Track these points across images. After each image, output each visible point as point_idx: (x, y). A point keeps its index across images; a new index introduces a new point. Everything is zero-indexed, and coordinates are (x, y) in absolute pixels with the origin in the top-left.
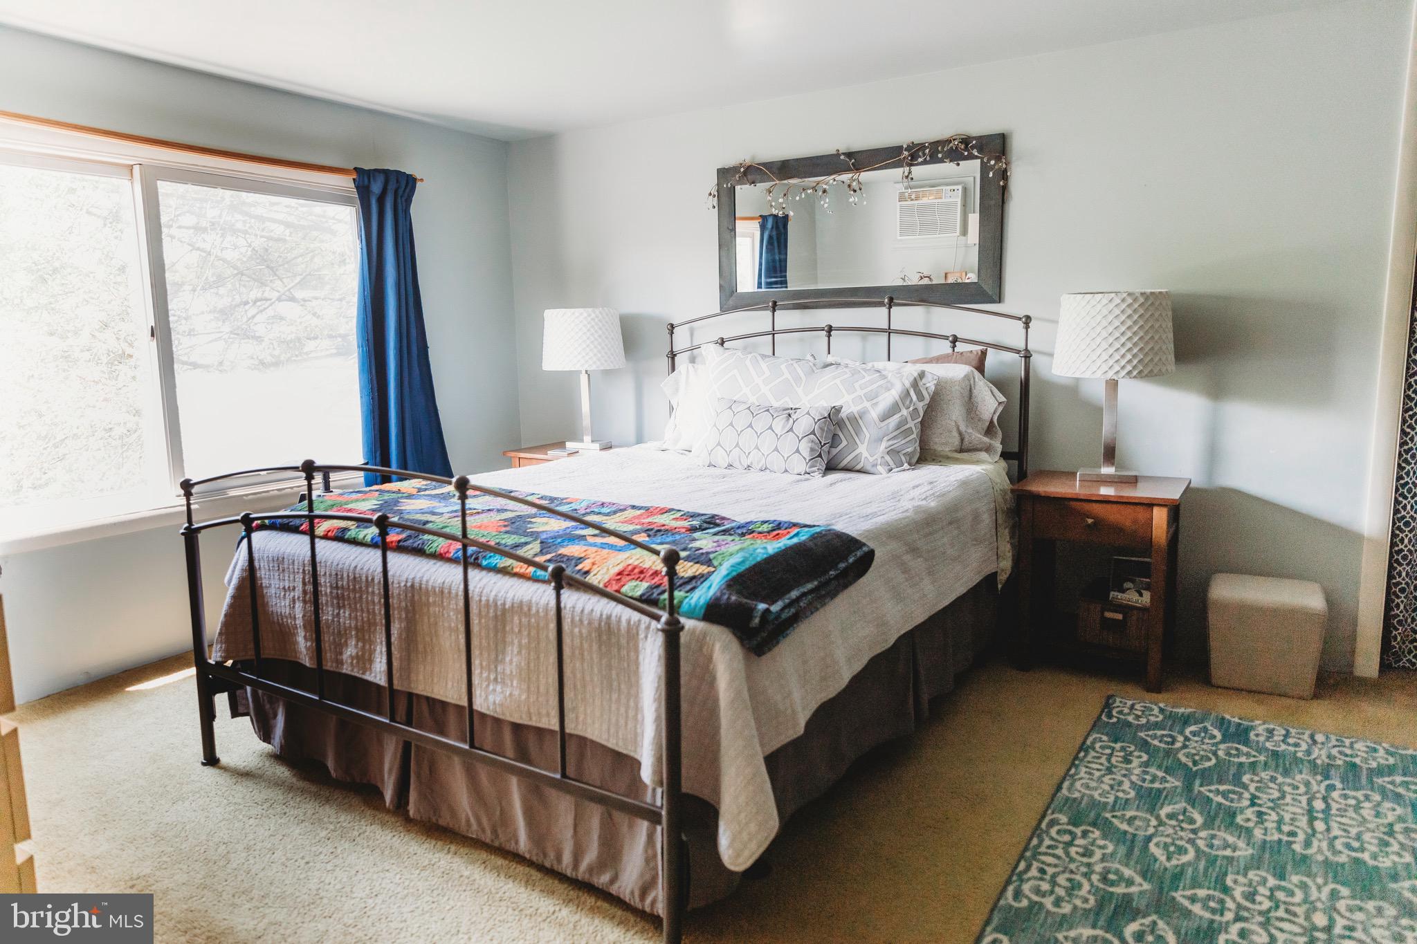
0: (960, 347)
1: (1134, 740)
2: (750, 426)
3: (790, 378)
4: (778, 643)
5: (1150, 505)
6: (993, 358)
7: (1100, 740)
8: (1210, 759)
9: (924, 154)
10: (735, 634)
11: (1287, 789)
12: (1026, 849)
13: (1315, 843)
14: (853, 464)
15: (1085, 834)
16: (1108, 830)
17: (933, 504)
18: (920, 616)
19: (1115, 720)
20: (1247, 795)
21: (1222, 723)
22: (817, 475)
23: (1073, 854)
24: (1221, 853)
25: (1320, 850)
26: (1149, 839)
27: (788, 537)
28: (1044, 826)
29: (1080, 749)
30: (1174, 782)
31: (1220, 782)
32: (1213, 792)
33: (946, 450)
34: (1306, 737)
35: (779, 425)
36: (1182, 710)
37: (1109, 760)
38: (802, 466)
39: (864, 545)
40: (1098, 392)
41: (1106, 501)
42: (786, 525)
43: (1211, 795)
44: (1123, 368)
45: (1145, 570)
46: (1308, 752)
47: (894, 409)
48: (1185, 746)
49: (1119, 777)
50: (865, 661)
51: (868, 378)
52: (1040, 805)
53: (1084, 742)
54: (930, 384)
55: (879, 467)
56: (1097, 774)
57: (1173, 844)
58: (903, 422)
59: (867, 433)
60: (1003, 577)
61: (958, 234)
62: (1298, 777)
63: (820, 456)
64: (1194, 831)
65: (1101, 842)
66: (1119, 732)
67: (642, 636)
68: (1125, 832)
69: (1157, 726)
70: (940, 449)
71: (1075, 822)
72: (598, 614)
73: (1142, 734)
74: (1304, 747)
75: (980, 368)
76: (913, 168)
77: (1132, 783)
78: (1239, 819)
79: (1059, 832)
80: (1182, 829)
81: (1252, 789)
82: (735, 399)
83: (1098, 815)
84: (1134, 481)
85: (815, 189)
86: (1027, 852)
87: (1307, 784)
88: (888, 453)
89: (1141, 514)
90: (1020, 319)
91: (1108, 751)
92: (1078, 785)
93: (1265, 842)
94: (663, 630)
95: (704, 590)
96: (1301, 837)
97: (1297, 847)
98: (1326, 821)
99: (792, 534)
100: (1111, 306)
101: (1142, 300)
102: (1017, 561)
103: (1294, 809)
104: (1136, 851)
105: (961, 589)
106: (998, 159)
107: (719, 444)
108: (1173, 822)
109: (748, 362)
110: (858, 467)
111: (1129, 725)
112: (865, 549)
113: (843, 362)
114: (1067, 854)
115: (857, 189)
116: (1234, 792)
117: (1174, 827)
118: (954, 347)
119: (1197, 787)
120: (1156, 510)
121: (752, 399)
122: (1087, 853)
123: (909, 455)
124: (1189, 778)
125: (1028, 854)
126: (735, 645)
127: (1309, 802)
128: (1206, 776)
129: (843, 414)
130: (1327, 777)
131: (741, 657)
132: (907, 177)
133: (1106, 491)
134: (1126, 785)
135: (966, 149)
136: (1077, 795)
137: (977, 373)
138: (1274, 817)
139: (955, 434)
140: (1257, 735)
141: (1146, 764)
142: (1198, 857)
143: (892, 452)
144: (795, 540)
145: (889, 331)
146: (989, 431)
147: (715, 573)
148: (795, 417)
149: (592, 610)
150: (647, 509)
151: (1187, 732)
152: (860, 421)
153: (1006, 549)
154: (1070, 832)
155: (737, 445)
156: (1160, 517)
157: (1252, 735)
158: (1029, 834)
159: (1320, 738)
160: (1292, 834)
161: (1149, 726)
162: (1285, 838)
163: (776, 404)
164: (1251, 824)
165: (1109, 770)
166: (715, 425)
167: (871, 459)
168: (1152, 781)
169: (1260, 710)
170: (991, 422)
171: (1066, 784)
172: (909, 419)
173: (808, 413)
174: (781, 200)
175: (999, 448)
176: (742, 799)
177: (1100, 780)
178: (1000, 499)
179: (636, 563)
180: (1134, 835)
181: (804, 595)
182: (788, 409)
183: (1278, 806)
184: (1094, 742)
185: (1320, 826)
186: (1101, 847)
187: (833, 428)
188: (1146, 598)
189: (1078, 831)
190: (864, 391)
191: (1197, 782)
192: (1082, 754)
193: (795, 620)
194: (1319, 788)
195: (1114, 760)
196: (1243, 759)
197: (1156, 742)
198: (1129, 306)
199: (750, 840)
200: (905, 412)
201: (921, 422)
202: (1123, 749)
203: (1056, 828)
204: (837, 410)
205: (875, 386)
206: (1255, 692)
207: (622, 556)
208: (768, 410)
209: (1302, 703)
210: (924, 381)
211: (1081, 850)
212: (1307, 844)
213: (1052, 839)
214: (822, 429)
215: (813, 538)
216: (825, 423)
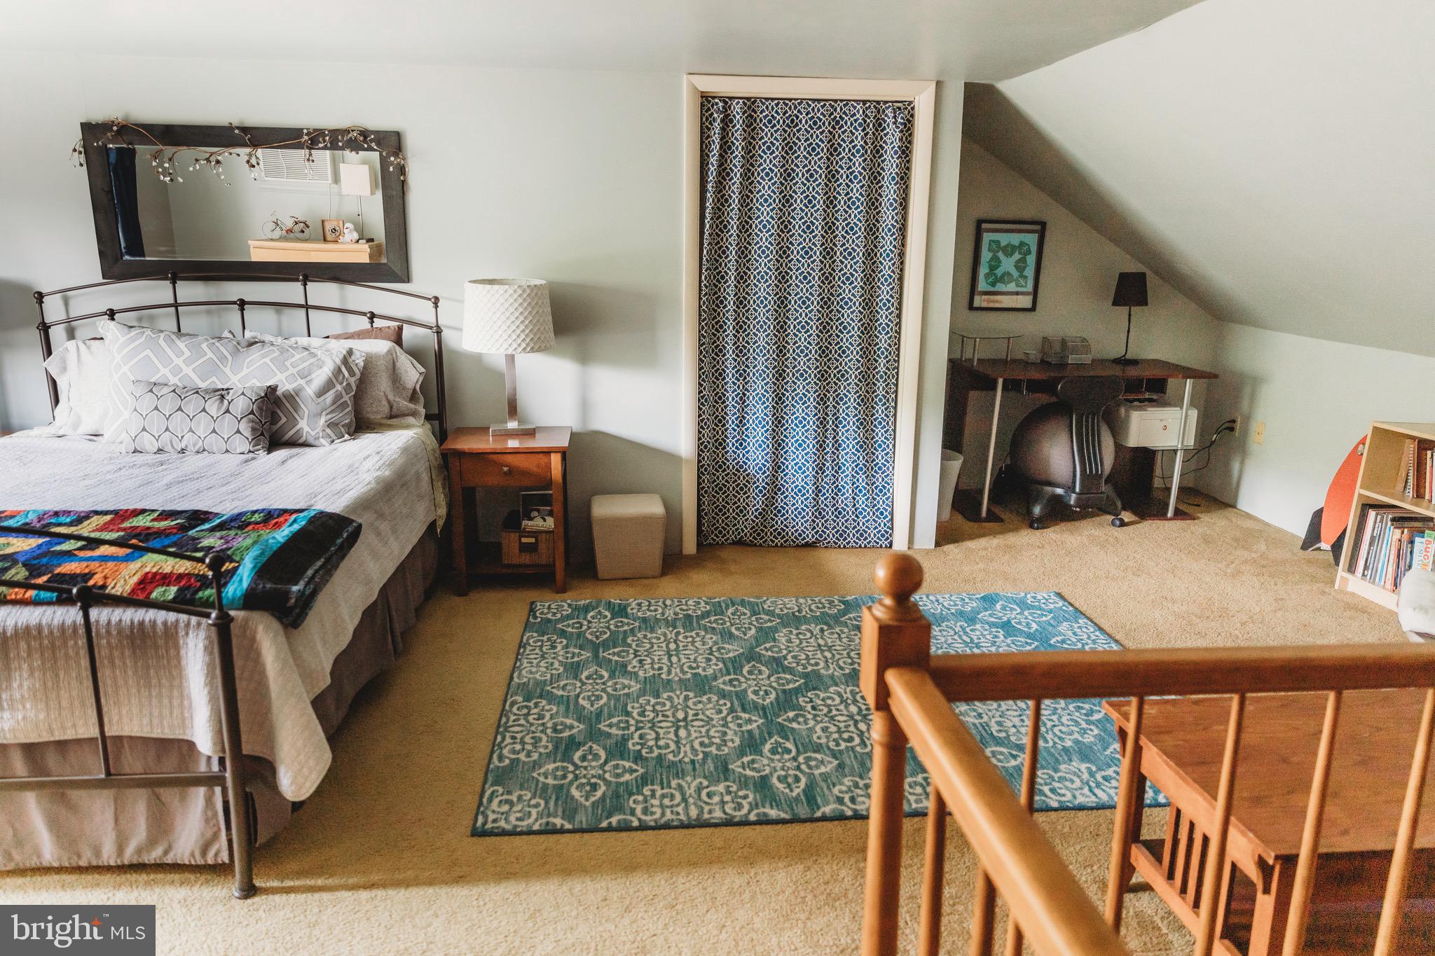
0: (378, 323)
1: (555, 631)
2: (180, 409)
3: (212, 356)
4: (307, 614)
5: (547, 452)
6: (408, 332)
7: (532, 637)
8: (606, 633)
9: (324, 141)
10: (274, 615)
11: (654, 641)
12: (499, 726)
13: (673, 670)
14: (295, 438)
15: (536, 705)
16: (551, 698)
17: (387, 473)
18: (391, 568)
19: (539, 620)
20: (631, 651)
21: (609, 606)
22: (262, 453)
23: (531, 721)
24: (622, 692)
25: (676, 675)
26: (578, 695)
27: (288, 524)
28: (507, 707)
29: (520, 647)
30: (586, 654)
31: (614, 647)
32: (611, 655)
33: (377, 417)
34: (660, 604)
35: (213, 407)
36: (583, 602)
37: (541, 650)
38: (246, 446)
39: (353, 521)
40: (501, 364)
41: (516, 452)
42: (277, 513)
43: (610, 657)
44: (519, 345)
45: (546, 500)
46: (663, 614)
47: (329, 386)
48: (589, 628)
49: (550, 660)
50: (360, 615)
51: (298, 356)
52: (500, 693)
53: (521, 641)
54: (358, 359)
55: (322, 440)
56: (535, 662)
57: (593, 695)
58: (338, 397)
59: (305, 410)
60: (440, 523)
61: (330, 181)
62: (659, 632)
63: (262, 434)
64: (604, 683)
65: (547, 707)
66: (545, 627)
67: (181, 633)
68: (562, 696)
69: (569, 617)
70: (372, 417)
71: (528, 699)
72: (128, 622)
73: (560, 626)
74: (660, 610)
75: (398, 341)
76: (313, 151)
77: (560, 661)
78: (629, 668)
79: (518, 709)
80: (597, 684)
81: (634, 646)
82: (153, 380)
83: (542, 690)
84: (531, 433)
85: (208, 160)
86: (500, 728)
87: (665, 635)
88: (328, 426)
89: (542, 459)
90: (429, 299)
91: (540, 644)
92: (524, 672)
93: (646, 678)
94: (214, 625)
95: (236, 584)
96: (665, 669)
97: (664, 676)
98: (677, 655)
99: (291, 521)
100: (506, 296)
101: (528, 291)
102: (450, 506)
103: (659, 653)
104: (572, 707)
105: (415, 540)
106: (396, 155)
107: (144, 429)
108: (591, 681)
109: (161, 341)
110: (301, 441)
111: (549, 621)
112: (355, 524)
113: (268, 338)
114: (528, 721)
115: (254, 163)
116: (624, 651)
117: (591, 684)
118: (372, 322)
119: (601, 654)
120: (553, 456)
121: (173, 380)
122: (541, 717)
123: (348, 426)
124: (595, 648)
125: (501, 729)
126: (276, 625)
127: (667, 646)
128: (606, 645)
129: (279, 392)
130: (675, 627)
131: (281, 632)
132: (308, 160)
133: (513, 444)
134: (556, 665)
135: (365, 140)
136: (525, 680)
137: (397, 348)
138: (649, 661)
139: (385, 403)
140: (632, 609)
141: (567, 647)
142: (609, 699)
143: (331, 425)
144: (296, 527)
145: (307, 307)
146: (413, 398)
147: (241, 568)
148: (229, 398)
149: (120, 621)
150: (116, 513)
151: (589, 617)
152: (297, 398)
153: (441, 499)
154: (527, 707)
155: (167, 429)
156: (556, 460)
157: (629, 610)
158: (498, 716)
159: (668, 602)
160: (660, 669)
161: (563, 619)
162: (657, 672)
163: (202, 385)
164: (636, 669)
165: (543, 657)
166: (135, 410)
167: (313, 433)
168: (572, 658)
169: (631, 591)
170: (414, 389)
171: (515, 675)
172: (344, 393)
173: (243, 394)
174: (166, 165)
175: (423, 411)
176: (300, 744)
177: (538, 665)
178: (432, 458)
179: (154, 570)
180: (568, 697)
181: (317, 571)
182: (219, 390)
183: (650, 653)
184: (528, 640)
185: (674, 659)
186: (547, 711)
187: (270, 406)
188: (550, 523)
189: (531, 704)
190: (297, 369)
191: (601, 650)
192: (522, 650)
193: (314, 593)
194: (671, 636)
195: (544, 649)
196: (626, 628)
197: (570, 629)
198: (520, 296)
199: (311, 773)
200: (339, 387)
201: (354, 396)
202: (549, 639)
203: (516, 707)
204: (272, 390)
205: (306, 364)
206: (626, 579)
207: (134, 566)
208: (197, 392)
209: (655, 581)
210: (353, 358)
211: (536, 716)
212: (669, 672)
213: (515, 714)
214: (260, 409)
215: (312, 521)
216: (263, 402)
